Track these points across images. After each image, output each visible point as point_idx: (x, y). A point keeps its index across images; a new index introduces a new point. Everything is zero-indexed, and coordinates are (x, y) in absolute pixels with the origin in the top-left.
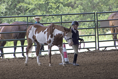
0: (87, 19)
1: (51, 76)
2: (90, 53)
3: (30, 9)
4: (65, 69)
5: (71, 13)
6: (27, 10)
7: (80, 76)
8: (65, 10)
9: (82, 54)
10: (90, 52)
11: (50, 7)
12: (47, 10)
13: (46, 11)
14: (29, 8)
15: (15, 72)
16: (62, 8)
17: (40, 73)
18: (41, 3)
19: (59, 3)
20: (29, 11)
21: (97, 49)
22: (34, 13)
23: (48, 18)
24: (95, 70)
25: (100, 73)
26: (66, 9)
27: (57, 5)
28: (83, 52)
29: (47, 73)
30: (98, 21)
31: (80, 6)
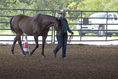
1: (14, 63)
2: (47, 46)
4: (26, 58)
5: (26, 8)
7: (40, 66)
8: (21, 6)
11: (8, 2)
13: (4, 5)
16: (18, 3)
17: (3, 60)
21: (53, 42)
24: (53, 61)
25: (57, 64)
26: (22, 5)
27: (14, 1)
29: (10, 61)
31: (34, 3)
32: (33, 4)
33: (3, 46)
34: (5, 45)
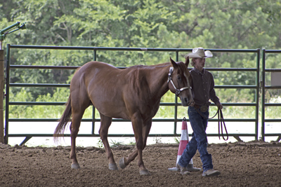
0: (222, 63)
2: (242, 148)
3: (86, 31)
4: (185, 182)
5: (184, 46)
6: (78, 33)
8: (172, 40)
9: (221, 148)
10: (243, 145)
11: (134, 31)
12: (127, 36)
13: (125, 39)
14: (83, 30)
15: (62, 181)
16: (163, 33)
18: (114, 19)
19: (157, 22)
20: (83, 36)
21: (259, 139)
22: (95, 41)
23: (128, 56)
26: (174, 37)
27: (154, 28)
28: (225, 145)
30: (264, 70)
31: (206, 30)
32: (202, 34)
33: (121, 149)
34: (129, 148)
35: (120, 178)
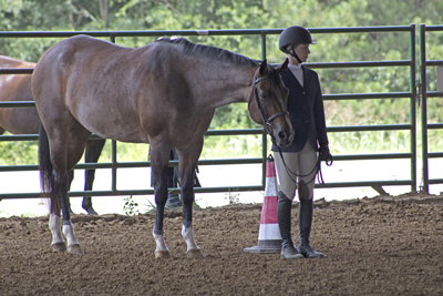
0: (386, 52)
2: (388, 206)
3: (134, 2)
4: (270, 273)
5: (316, 23)
6: (118, 6)
8: (290, 13)
9: (349, 209)
10: (388, 202)
12: (210, 9)
13: (205, 13)
15: (46, 277)
17: (156, 287)
20: (127, 11)
21: (418, 189)
22: (149, 19)
24: (405, 283)
26: (294, 8)
28: (357, 202)
29: (188, 289)
30: (425, 64)
35: (151, 269)
